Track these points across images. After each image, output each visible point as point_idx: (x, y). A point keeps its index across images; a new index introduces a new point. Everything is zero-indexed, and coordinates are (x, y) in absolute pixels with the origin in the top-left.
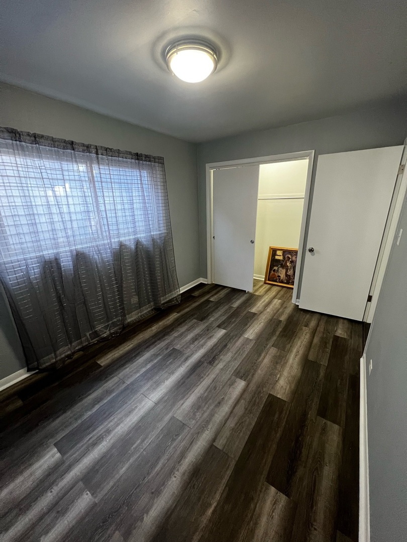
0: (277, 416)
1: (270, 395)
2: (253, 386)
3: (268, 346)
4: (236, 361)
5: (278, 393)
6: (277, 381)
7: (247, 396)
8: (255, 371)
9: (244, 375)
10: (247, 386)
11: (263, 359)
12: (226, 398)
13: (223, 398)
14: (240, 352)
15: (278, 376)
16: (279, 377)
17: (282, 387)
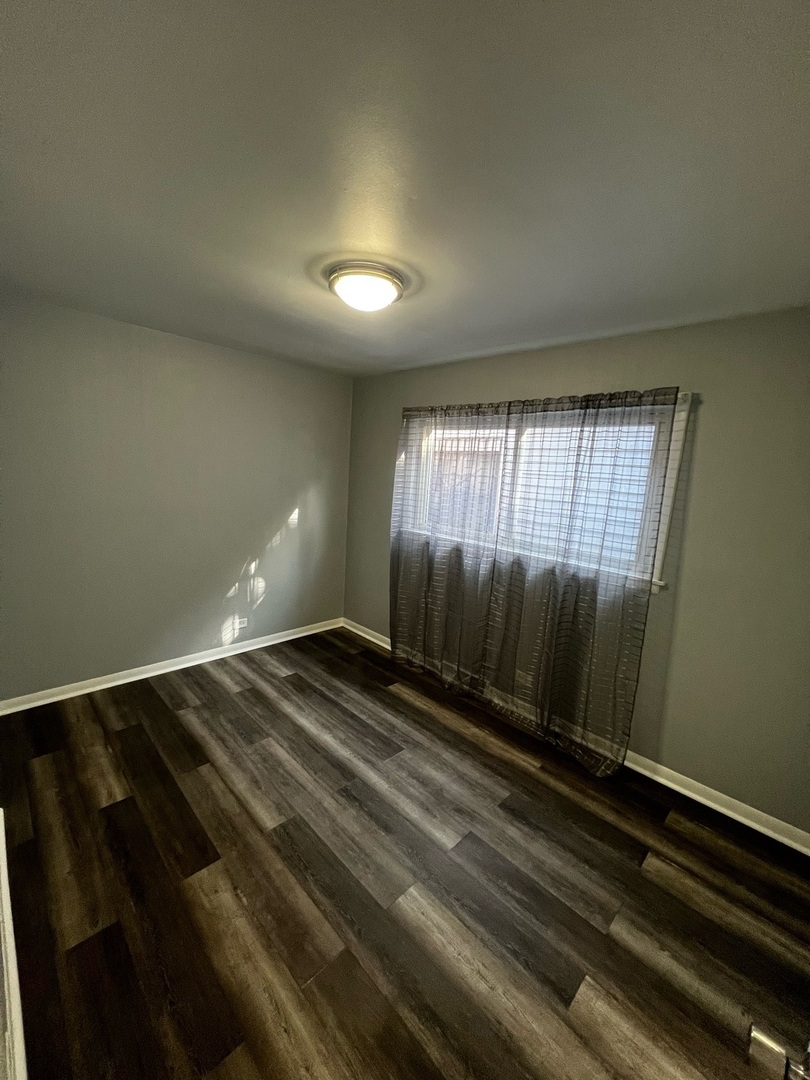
0: (179, 848)
1: (217, 857)
2: (254, 837)
3: (351, 936)
4: (329, 833)
5: (209, 874)
6: (235, 888)
7: (241, 821)
8: (284, 859)
9: (288, 834)
10: (261, 830)
11: (310, 895)
12: (258, 792)
13: (260, 788)
14: (352, 850)
15: (244, 900)
16: (240, 899)
17: (216, 891)
